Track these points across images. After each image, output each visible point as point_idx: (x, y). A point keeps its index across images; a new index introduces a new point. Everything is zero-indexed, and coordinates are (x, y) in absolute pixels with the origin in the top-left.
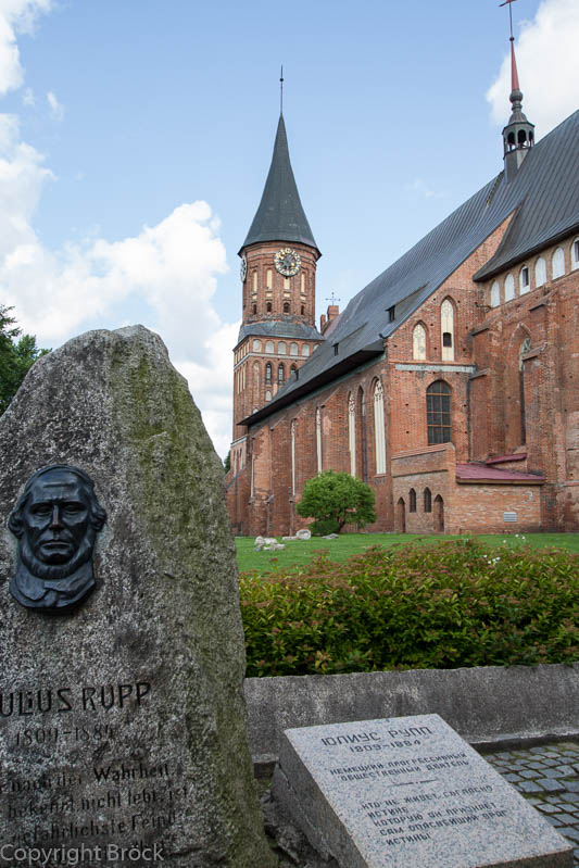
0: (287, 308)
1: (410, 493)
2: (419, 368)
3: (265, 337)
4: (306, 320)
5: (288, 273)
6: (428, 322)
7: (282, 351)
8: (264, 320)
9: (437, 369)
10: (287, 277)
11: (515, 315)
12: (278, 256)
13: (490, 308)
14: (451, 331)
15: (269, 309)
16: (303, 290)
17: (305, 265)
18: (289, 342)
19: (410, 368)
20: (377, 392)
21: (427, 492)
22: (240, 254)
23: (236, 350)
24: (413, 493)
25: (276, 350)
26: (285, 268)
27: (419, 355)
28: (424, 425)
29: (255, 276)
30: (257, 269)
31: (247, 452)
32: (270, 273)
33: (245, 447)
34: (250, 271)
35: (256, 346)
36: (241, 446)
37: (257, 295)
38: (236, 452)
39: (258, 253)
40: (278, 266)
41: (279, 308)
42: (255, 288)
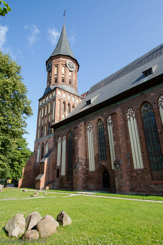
0: (70, 82)
3: (63, 90)
7: (69, 98)
8: (61, 84)
10: (70, 71)
12: (68, 62)
15: (63, 81)
16: (75, 78)
17: (76, 70)
18: (72, 95)
25: (67, 97)
26: (70, 67)
29: (56, 69)
30: (57, 66)
31: (54, 141)
32: (63, 68)
33: (52, 139)
34: (54, 66)
35: (59, 92)
36: (47, 139)
37: (57, 75)
38: (41, 143)
39: (59, 59)
40: (68, 65)
41: (67, 81)
42: (56, 73)
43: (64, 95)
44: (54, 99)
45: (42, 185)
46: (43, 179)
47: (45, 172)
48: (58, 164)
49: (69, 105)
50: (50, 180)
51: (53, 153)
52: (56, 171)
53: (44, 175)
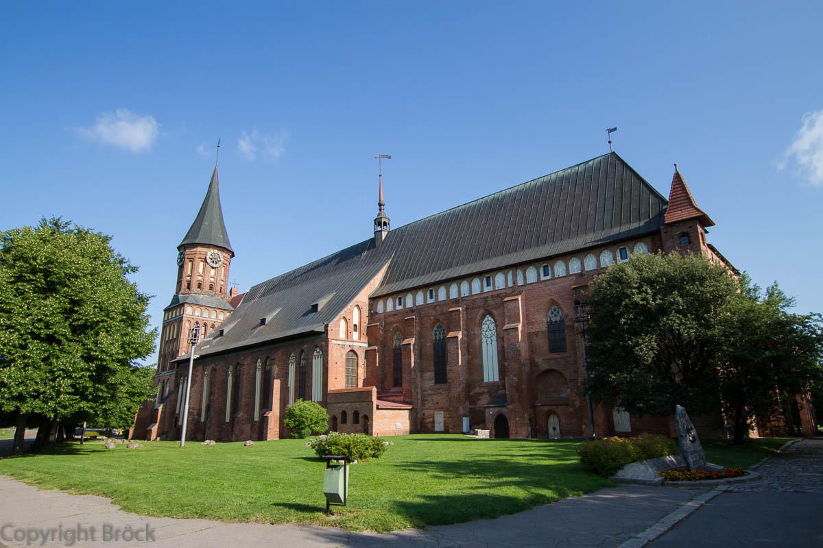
0: (211, 287)
1: (342, 413)
2: (341, 343)
3: (194, 304)
4: (223, 296)
5: (214, 265)
6: (347, 318)
7: (206, 314)
8: (195, 293)
9: (351, 344)
10: (213, 268)
11: (393, 319)
12: (209, 254)
13: (377, 313)
14: (357, 324)
15: (199, 287)
16: (222, 277)
17: (225, 262)
18: (211, 309)
19: (339, 342)
20: (315, 353)
21: (356, 414)
22: (179, 248)
23: (166, 311)
24: (344, 414)
25: (202, 314)
26: (213, 262)
27: (342, 336)
28: (344, 375)
29: (190, 264)
30: (192, 260)
31: (176, 381)
32: (202, 264)
33: (173, 378)
34: (187, 260)
35: (188, 310)
36: (168, 377)
37: (191, 276)
38: (161, 381)
39: (195, 250)
40: (208, 260)
41: (206, 287)
42: (189, 273)
43: (198, 313)
44: (181, 320)
45: (154, 435)
46: (155, 429)
47: (158, 420)
48: (177, 412)
49: (205, 325)
50: (165, 430)
51: (173, 397)
52: (174, 420)
53: (157, 424)
